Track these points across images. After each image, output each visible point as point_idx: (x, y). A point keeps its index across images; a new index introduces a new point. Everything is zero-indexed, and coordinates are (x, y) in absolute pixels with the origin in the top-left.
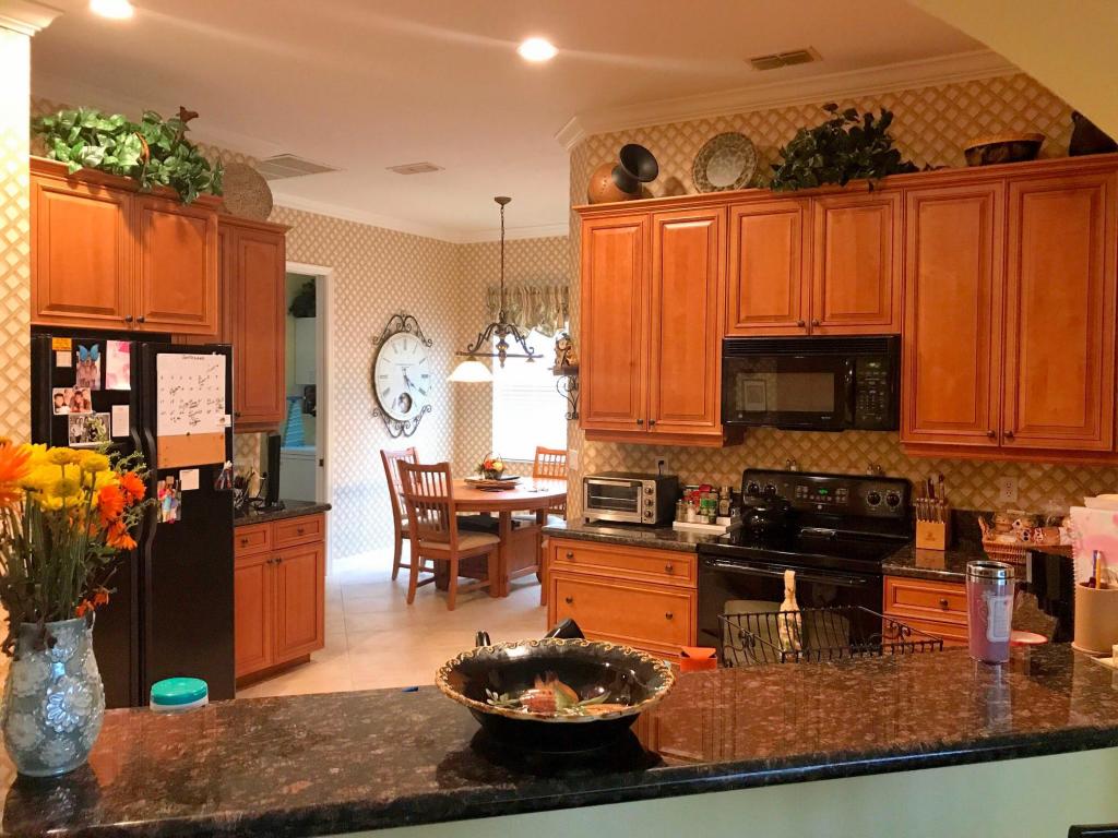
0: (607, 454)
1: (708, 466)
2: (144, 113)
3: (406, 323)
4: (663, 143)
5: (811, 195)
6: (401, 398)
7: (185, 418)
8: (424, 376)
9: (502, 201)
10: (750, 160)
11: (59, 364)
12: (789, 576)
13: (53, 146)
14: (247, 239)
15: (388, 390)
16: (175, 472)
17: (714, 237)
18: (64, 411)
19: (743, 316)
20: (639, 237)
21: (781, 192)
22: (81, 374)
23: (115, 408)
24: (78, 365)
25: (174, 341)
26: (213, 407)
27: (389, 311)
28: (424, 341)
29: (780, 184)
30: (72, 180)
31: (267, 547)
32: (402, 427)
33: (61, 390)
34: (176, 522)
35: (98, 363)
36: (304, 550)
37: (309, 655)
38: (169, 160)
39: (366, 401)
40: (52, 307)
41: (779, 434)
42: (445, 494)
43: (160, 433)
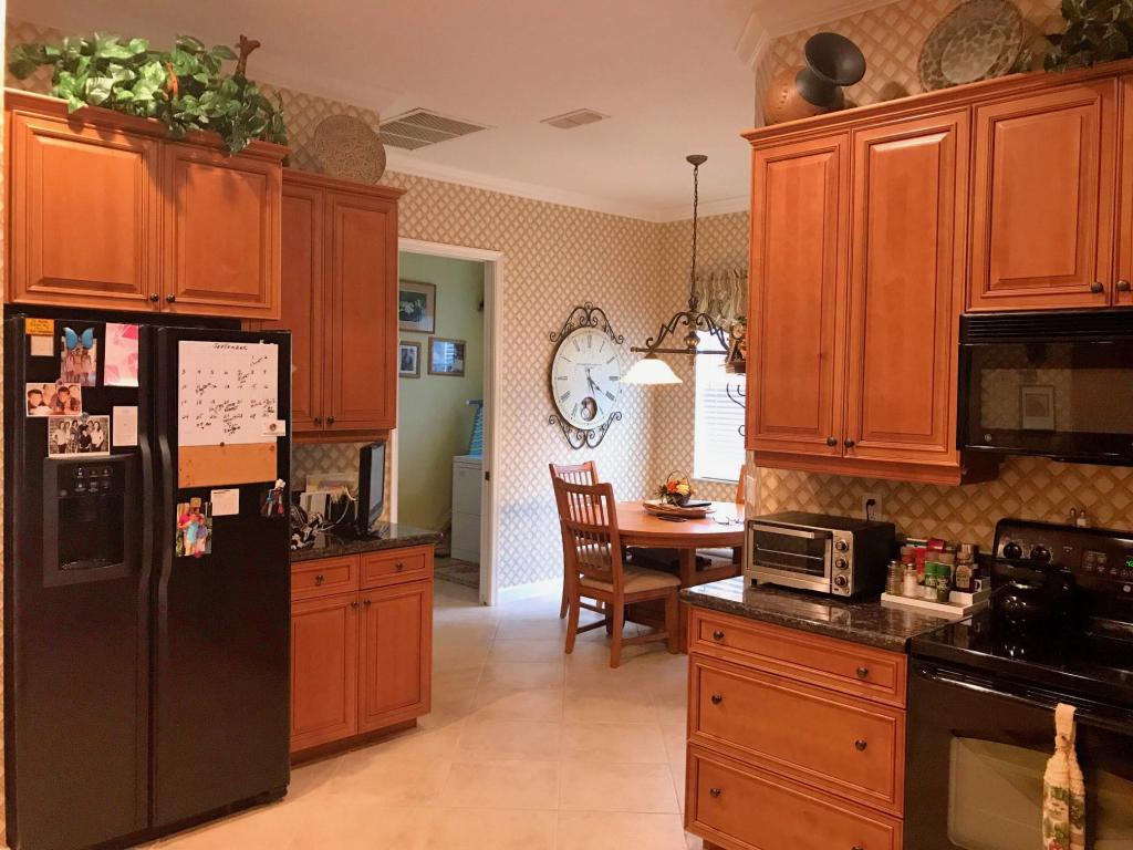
0: (793, 485)
1: (942, 512)
2: (178, 38)
3: (592, 316)
4: (879, 35)
5: (1117, 75)
6: (585, 403)
7: (219, 424)
8: (614, 378)
9: (696, 161)
10: (1013, 35)
11: (35, 352)
12: (1064, 714)
13: (56, 80)
14: (346, 205)
15: (568, 393)
16: (204, 493)
17: (949, 158)
18: (40, 412)
19: (995, 279)
20: (834, 165)
21: (1063, 73)
22: (68, 365)
23: (116, 409)
24: (64, 354)
25: (245, 328)
26: (259, 410)
27: (571, 303)
28: (613, 337)
29: (1060, 61)
30: (76, 121)
31: (353, 586)
32: (585, 437)
33: (39, 386)
34: (204, 556)
35: (92, 352)
36: (403, 591)
37: (415, 720)
38: (207, 95)
39: (541, 406)
40: (45, 282)
41: (1058, 468)
42: (607, 523)
43: (182, 441)
